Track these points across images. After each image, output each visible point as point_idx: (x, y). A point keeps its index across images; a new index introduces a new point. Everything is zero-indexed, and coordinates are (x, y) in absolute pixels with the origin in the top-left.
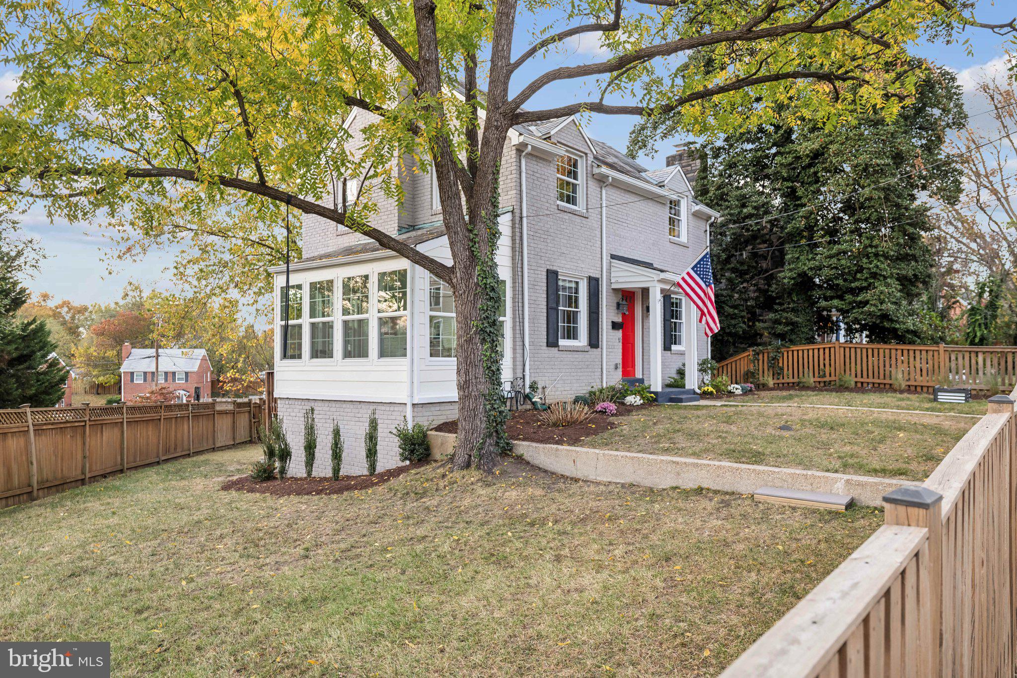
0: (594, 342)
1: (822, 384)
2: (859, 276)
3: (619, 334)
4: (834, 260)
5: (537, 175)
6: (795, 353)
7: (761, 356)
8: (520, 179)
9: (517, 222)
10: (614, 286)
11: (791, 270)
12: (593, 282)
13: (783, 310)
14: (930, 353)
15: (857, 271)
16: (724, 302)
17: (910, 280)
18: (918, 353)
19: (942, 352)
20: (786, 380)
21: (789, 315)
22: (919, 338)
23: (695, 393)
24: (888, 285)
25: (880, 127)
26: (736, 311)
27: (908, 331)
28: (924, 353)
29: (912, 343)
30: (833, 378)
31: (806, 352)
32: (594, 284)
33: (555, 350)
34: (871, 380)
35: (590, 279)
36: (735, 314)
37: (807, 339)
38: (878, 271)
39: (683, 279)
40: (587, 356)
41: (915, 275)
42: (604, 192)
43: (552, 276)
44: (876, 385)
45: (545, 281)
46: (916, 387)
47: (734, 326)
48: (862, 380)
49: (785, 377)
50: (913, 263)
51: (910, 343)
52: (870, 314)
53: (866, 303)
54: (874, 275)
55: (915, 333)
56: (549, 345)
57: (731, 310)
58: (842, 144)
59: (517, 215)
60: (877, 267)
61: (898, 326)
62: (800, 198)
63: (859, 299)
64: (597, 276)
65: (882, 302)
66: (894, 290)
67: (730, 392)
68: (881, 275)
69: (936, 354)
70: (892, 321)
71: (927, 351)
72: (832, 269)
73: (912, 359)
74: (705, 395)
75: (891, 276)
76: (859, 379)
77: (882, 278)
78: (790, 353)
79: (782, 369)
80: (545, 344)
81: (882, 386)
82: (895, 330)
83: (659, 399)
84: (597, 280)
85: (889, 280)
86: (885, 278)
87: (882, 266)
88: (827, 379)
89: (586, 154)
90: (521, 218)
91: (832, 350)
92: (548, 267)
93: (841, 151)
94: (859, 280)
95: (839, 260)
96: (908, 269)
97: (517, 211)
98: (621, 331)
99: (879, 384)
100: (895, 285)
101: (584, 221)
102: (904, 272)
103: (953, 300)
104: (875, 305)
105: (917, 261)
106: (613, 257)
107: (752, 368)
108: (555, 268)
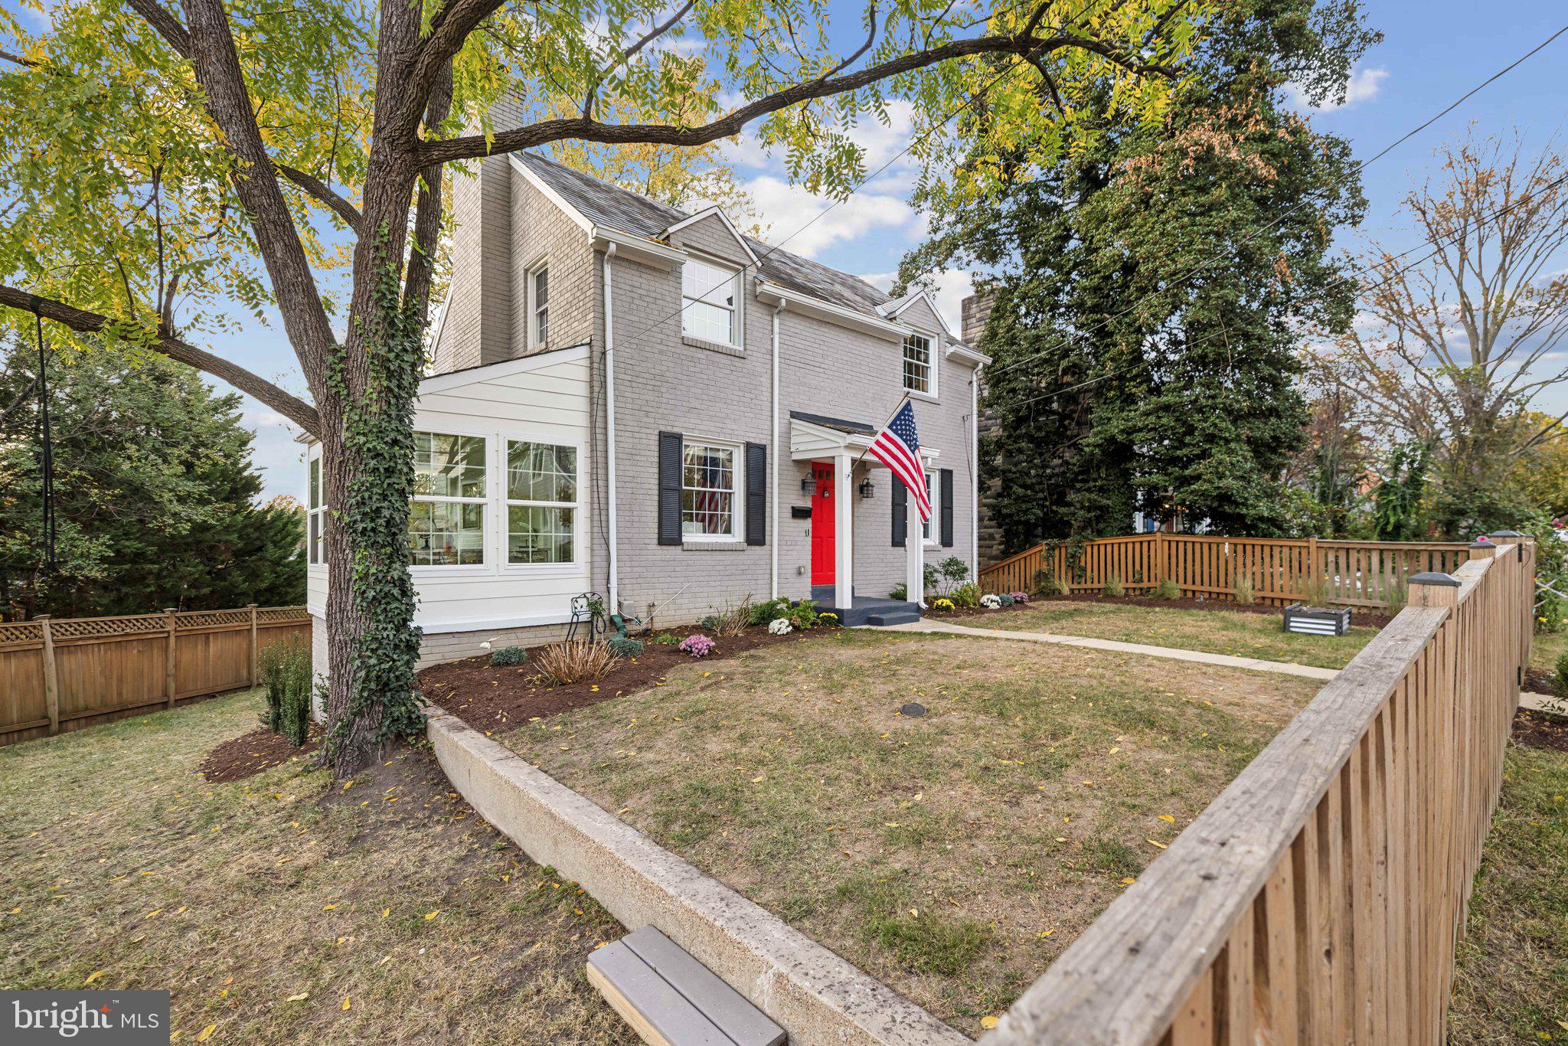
0: (756, 535)
1: (1138, 592)
2: (1188, 439)
3: (807, 524)
4: (1152, 419)
5: (640, 291)
6: (1102, 549)
7: (1057, 552)
8: (603, 295)
9: (596, 359)
10: (795, 457)
11: (1096, 434)
12: (754, 451)
13: (1089, 490)
14: (1296, 551)
15: (1185, 434)
16: (1012, 480)
17: (1268, 445)
18: (1276, 551)
19: (1313, 549)
20: (1089, 585)
21: (1093, 496)
22: (1280, 528)
23: (918, 608)
24: (1231, 452)
25: (1214, 213)
26: (1029, 492)
27: (1262, 519)
28: (1286, 551)
29: (1267, 535)
30: (1152, 584)
31: (1116, 547)
32: (756, 455)
33: (673, 551)
34: (1206, 588)
35: (749, 446)
36: (1026, 496)
37: (1121, 529)
38: (1216, 432)
39: (878, 443)
40: (741, 556)
41: (1275, 438)
42: (776, 321)
43: (670, 443)
44: (1214, 596)
45: (656, 449)
46: (1273, 600)
47: (1026, 512)
48: (1194, 588)
49: (1089, 581)
50: (1273, 420)
51: (1265, 536)
52: (1204, 494)
53: (1198, 477)
54: (1211, 439)
55: (1273, 521)
56: (662, 541)
57: (1020, 491)
58: (1155, 244)
59: (597, 349)
60: (1215, 425)
61: (1244, 511)
62: (1110, 334)
63: (1187, 472)
64: (763, 442)
65: (1221, 476)
66: (1240, 458)
67: (982, 605)
68: (1221, 438)
69: (1304, 552)
70: (1237, 504)
71: (1291, 548)
72: (1150, 430)
73: (1267, 559)
74: (934, 610)
75: (1238, 439)
76: (1189, 586)
77: (1222, 442)
78: (1096, 549)
79: (1084, 570)
80: (656, 541)
81: (1222, 597)
82: (1242, 517)
83: (846, 621)
84: (763, 448)
85: (1233, 445)
86: (1227, 441)
87: (1224, 425)
88: (1145, 585)
89: (744, 266)
90: (604, 353)
91: (1152, 544)
92: (663, 429)
93: (1152, 254)
94: (1188, 445)
95: (1159, 418)
96: (1264, 430)
97: (597, 344)
98: (809, 521)
99: (1218, 594)
100: (1245, 450)
101: (738, 362)
102: (1258, 434)
103: (1357, 475)
104: (1209, 481)
105: (1279, 417)
106: (794, 415)
107: (1044, 568)
108: (676, 430)
